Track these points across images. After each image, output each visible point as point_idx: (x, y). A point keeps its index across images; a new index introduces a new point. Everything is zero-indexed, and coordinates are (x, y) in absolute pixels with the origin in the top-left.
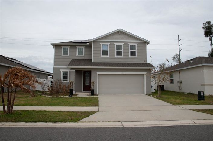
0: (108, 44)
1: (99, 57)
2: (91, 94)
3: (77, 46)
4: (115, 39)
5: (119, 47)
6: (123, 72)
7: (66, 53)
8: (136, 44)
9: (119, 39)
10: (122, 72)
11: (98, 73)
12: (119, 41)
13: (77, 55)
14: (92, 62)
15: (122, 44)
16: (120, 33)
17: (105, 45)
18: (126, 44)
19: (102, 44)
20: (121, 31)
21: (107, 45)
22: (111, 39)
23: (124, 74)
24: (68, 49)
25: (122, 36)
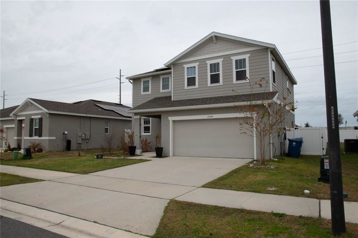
0: (196, 65)
1: (182, 91)
2: (155, 155)
3: (160, 76)
4: (207, 53)
5: (215, 67)
6: (211, 115)
7: (146, 89)
8: (246, 57)
9: (214, 52)
10: (209, 115)
11: (171, 119)
12: (214, 55)
13: (161, 90)
14: (172, 100)
15: (220, 61)
16: (215, 39)
17: (191, 67)
18: (227, 58)
19: (186, 66)
20: (216, 36)
21: (195, 67)
22: (201, 55)
23: (213, 118)
24: (149, 83)
25: (219, 45)
